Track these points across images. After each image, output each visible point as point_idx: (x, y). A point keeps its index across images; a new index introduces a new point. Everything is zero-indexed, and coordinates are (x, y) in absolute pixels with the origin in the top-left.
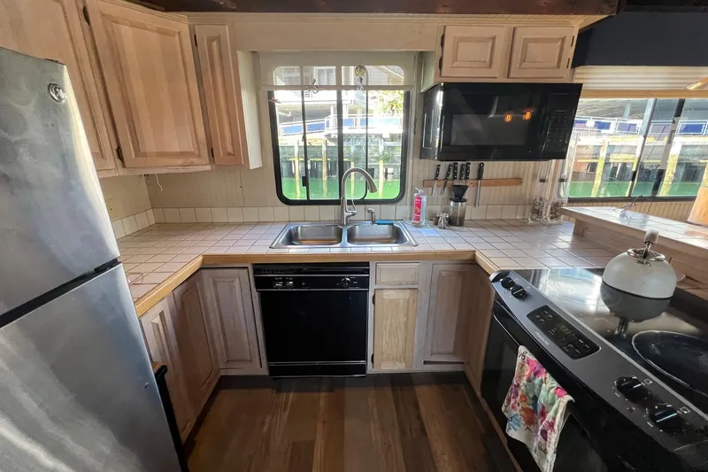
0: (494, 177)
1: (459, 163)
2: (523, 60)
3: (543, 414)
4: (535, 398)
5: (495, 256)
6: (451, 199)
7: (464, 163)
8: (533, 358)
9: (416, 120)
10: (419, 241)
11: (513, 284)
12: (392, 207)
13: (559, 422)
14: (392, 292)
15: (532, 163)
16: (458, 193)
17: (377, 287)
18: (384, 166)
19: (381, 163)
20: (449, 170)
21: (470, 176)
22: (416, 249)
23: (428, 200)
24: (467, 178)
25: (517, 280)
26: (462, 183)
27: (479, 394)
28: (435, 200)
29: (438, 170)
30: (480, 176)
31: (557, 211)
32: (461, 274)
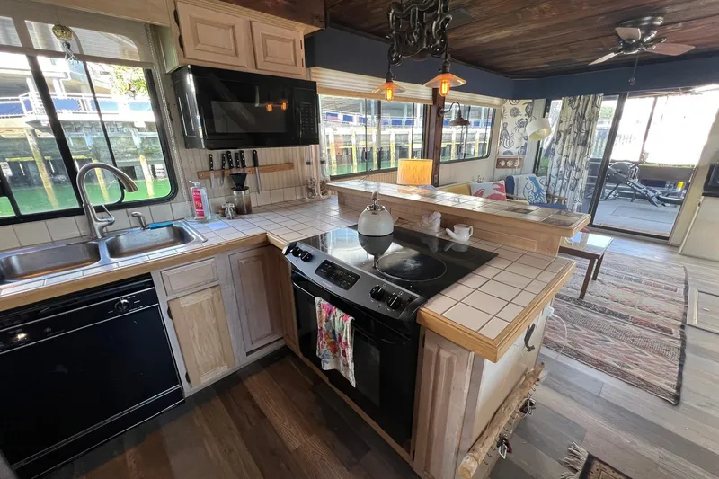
0: (269, 163)
1: (232, 151)
2: (266, 55)
3: (340, 339)
4: (334, 331)
5: (283, 233)
6: (233, 189)
7: (237, 151)
8: (325, 303)
9: (168, 105)
10: (207, 236)
11: (301, 251)
12: (165, 207)
13: (349, 338)
14: (191, 297)
15: (298, 148)
16: (239, 182)
17: (169, 298)
18: (148, 163)
19: (142, 160)
20: (223, 159)
21: (247, 164)
22: (205, 245)
23: (207, 192)
24: (244, 167)
25: (303, 247)
26: (241, 171)
27: (301, 355)
28: (215, 191)
29: (211, 160)
30: (256, 164)
31: (324, 188)
32: (259, 257)
